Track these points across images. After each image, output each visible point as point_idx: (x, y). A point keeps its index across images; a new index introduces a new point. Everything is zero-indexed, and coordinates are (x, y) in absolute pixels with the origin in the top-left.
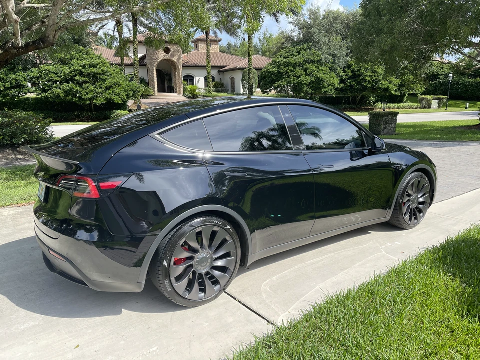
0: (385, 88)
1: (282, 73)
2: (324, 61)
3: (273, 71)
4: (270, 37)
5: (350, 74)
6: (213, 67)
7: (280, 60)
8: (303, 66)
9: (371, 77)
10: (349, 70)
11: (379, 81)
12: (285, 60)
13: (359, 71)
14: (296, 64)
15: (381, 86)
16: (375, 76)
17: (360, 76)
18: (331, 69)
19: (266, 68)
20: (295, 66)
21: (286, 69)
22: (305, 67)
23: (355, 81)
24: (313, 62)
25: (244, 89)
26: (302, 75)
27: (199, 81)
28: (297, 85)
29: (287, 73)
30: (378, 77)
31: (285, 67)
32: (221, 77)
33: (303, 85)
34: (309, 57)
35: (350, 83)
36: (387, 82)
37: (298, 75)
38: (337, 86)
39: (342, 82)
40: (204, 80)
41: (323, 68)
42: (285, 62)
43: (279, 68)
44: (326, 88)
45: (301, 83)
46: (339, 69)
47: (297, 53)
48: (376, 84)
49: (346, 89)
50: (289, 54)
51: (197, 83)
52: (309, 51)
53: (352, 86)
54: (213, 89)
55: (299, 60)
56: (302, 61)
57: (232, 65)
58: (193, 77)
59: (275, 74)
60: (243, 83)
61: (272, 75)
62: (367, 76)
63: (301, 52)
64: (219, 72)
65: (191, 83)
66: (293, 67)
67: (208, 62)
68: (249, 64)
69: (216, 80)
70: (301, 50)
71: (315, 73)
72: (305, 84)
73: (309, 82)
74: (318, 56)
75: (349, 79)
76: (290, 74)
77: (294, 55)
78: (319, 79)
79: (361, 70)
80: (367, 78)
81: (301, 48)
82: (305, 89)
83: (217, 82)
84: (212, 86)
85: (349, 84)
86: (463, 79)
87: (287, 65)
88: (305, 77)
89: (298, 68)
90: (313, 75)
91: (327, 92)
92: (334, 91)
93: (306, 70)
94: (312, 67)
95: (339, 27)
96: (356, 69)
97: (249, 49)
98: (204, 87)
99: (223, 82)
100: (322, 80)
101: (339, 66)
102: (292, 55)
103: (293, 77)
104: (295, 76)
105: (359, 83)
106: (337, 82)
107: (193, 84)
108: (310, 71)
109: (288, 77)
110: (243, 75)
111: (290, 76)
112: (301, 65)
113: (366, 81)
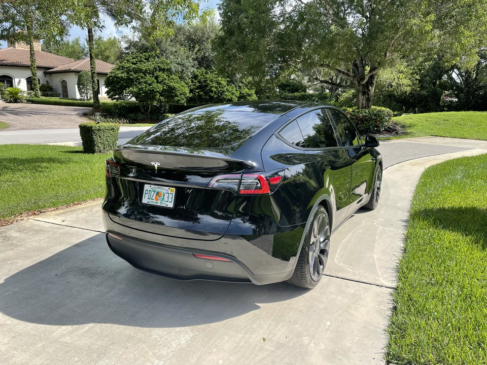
0: (229, 99)
1: (132, 79)
2: (173, 69)
3: (122, 77)
4: (99, 39)
5: (198, 84)
6: (39, 68)
7: (128, 65)
8: (153, 73)
9: (216, 88)
10: (195, 80)
11: (224, 92)
12: (134, 66)
13: (205, 81)
14: (146, 70)
15: (225, 97)
16: (220, 87)
17: (207, 86)
18: (180, 78)
19: (111, 73)
20: (145, 73)
21: (136, 76)
22: (155, 75)
23: (202, 91)
24: (163, 70)
25: (80, 94)
26: (153, 82)
27: (19, 82)
28: (149, 92)
29: (138, 79)
30: (222, 88)
31: (135, 73)
32: (48, 78)
33: (156, 92)
34: (159, 65)
35: (198, 92)
36: (229, 93)
37: (149, 82)
38: (188, 95)
39: (191, 91)
40: (25, 81)
41: (173, 76)
42: (135, 68)
43: (128, 73)
44: (178, 96)
45: (153, 90)
46: (187, 79)
47: (145, 59)
48: (221, 95)
49: (194, 98)
50: (136, 60)
51: (16, 84)
52: (157, 59)
53: (200, 96)
54: (39, 93)
55: (150, 67)
56: (152, 68)
57: (61, 66)
58: (12, 78)
59: (124, 79)
60: (79, 87)
61: (121, 80)
62: (213, 87)
63: (150, 59)
64: (45, 73)
65: (9, 85)
66: (143, 73)
67: (33, 62)
68: (92, 67)
69: (41, 83)
70: (149, 57)
71: (166, 81)
72: (158, 91)
73: (162, 89)
74: (168, 64)
75: (196, 89)
76: (141, 80)
77: (143, 61)
78: (170, 87)
79: (207, 80)
80: (213, 89)
81: (149, 55)
82: (158, 97)
83: (43, 85)
84: (38, 89)
85: (197, 94)
86: (284, 93)
87: (136, 71)
88: (156, 85)
89: (148, 76)
90: (164, 83)
91: (179, 100)
92: (185, 100)
93: (157, 78)
94: (163, 75)
95: (181, 38)
96: (202, 80)
97: (90, 51)
98: (26, 90)
99: (51, 84)
100: (174, 89)
101: (188, 76)
102: (140, 61)
103: (144, 84)
104: (146, 82)
105: (206, 93)
106: (187, 91)
107: (12, 86)
108: (161, 78)
109: (139, 84)
110: (79, 79)
111: (141, 83)
112: (152, 73)
113: (212, 91)
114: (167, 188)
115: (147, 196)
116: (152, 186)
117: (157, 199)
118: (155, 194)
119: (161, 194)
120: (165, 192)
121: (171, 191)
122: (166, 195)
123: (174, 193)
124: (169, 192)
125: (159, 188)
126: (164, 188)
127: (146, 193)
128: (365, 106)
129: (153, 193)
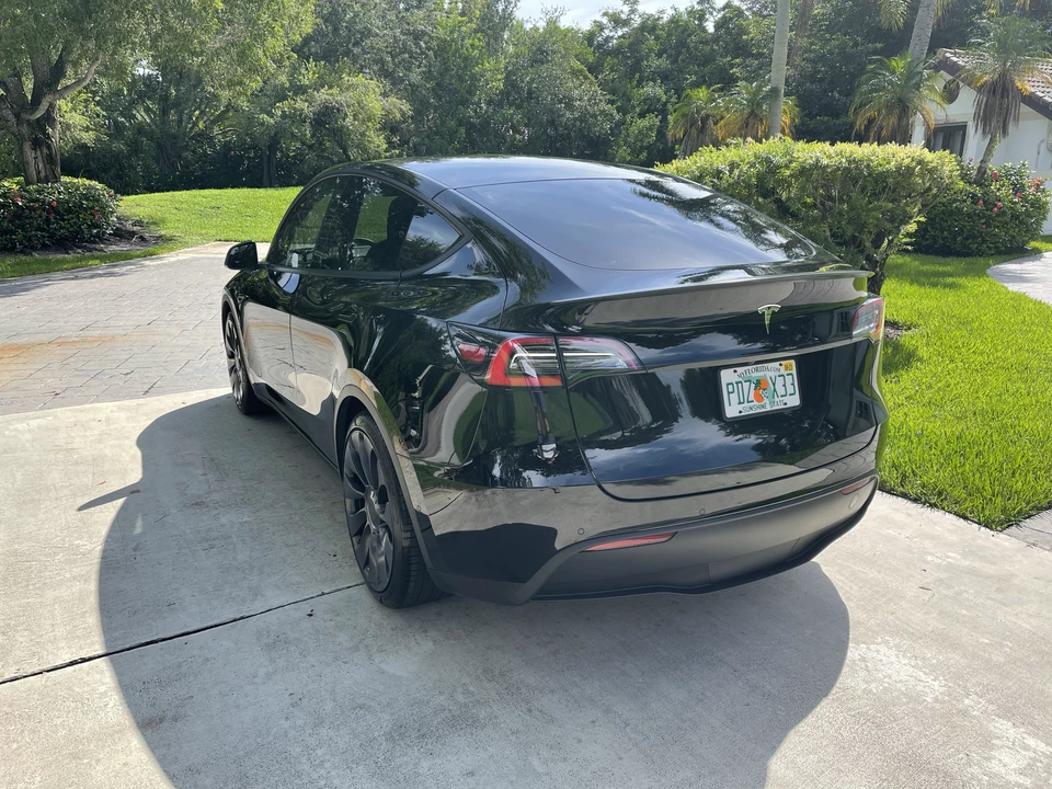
114: (776, 364)
115: (734, 397)
116: (740, 370)
117: (759, 398)
118: (753, 385)
119: (766, 382)
120: (772, 374)
121: (786, 368)
122: (780, 381)
123: (794, 372)
124: (783, 371)
125: (757, 370)
126: (770, 365)
127: (731, 390)
128: (46, 177)
129: (746, 385)
